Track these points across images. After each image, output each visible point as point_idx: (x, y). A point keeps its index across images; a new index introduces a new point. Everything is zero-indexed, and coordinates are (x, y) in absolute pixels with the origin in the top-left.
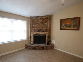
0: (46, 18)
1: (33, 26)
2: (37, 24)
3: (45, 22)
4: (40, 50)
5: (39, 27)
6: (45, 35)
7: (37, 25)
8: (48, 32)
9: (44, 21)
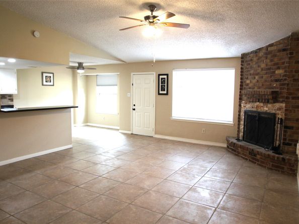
0: (279, 51)
1: (248, 82)
2: (258, 74)
3: (277, 64)
4: (247, 159)
5: (261, 85)
6: (274, 115)
7: (257, 77)
8: (283, 105)
9: (276, 60)
